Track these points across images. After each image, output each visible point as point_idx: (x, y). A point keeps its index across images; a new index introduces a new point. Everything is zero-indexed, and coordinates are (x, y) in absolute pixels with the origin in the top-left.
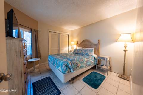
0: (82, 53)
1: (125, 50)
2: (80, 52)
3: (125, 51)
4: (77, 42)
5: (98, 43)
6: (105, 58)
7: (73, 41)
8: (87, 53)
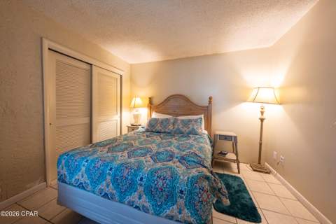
0: (178, 129)
1: (262, 117)
2: (171, 127)
3: (262, 120)
4: (150, 98)
5: (210, 102)
6: (231, 137)
7: (138, 97)
8: (193, 129)
